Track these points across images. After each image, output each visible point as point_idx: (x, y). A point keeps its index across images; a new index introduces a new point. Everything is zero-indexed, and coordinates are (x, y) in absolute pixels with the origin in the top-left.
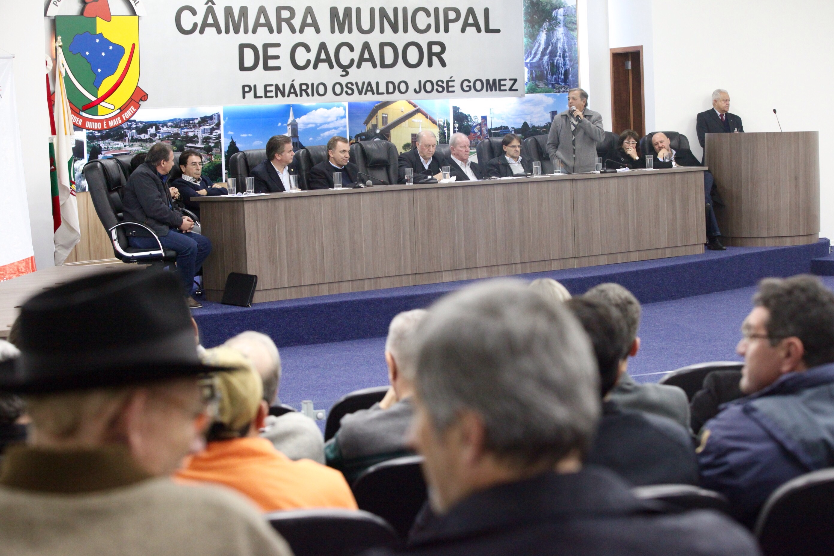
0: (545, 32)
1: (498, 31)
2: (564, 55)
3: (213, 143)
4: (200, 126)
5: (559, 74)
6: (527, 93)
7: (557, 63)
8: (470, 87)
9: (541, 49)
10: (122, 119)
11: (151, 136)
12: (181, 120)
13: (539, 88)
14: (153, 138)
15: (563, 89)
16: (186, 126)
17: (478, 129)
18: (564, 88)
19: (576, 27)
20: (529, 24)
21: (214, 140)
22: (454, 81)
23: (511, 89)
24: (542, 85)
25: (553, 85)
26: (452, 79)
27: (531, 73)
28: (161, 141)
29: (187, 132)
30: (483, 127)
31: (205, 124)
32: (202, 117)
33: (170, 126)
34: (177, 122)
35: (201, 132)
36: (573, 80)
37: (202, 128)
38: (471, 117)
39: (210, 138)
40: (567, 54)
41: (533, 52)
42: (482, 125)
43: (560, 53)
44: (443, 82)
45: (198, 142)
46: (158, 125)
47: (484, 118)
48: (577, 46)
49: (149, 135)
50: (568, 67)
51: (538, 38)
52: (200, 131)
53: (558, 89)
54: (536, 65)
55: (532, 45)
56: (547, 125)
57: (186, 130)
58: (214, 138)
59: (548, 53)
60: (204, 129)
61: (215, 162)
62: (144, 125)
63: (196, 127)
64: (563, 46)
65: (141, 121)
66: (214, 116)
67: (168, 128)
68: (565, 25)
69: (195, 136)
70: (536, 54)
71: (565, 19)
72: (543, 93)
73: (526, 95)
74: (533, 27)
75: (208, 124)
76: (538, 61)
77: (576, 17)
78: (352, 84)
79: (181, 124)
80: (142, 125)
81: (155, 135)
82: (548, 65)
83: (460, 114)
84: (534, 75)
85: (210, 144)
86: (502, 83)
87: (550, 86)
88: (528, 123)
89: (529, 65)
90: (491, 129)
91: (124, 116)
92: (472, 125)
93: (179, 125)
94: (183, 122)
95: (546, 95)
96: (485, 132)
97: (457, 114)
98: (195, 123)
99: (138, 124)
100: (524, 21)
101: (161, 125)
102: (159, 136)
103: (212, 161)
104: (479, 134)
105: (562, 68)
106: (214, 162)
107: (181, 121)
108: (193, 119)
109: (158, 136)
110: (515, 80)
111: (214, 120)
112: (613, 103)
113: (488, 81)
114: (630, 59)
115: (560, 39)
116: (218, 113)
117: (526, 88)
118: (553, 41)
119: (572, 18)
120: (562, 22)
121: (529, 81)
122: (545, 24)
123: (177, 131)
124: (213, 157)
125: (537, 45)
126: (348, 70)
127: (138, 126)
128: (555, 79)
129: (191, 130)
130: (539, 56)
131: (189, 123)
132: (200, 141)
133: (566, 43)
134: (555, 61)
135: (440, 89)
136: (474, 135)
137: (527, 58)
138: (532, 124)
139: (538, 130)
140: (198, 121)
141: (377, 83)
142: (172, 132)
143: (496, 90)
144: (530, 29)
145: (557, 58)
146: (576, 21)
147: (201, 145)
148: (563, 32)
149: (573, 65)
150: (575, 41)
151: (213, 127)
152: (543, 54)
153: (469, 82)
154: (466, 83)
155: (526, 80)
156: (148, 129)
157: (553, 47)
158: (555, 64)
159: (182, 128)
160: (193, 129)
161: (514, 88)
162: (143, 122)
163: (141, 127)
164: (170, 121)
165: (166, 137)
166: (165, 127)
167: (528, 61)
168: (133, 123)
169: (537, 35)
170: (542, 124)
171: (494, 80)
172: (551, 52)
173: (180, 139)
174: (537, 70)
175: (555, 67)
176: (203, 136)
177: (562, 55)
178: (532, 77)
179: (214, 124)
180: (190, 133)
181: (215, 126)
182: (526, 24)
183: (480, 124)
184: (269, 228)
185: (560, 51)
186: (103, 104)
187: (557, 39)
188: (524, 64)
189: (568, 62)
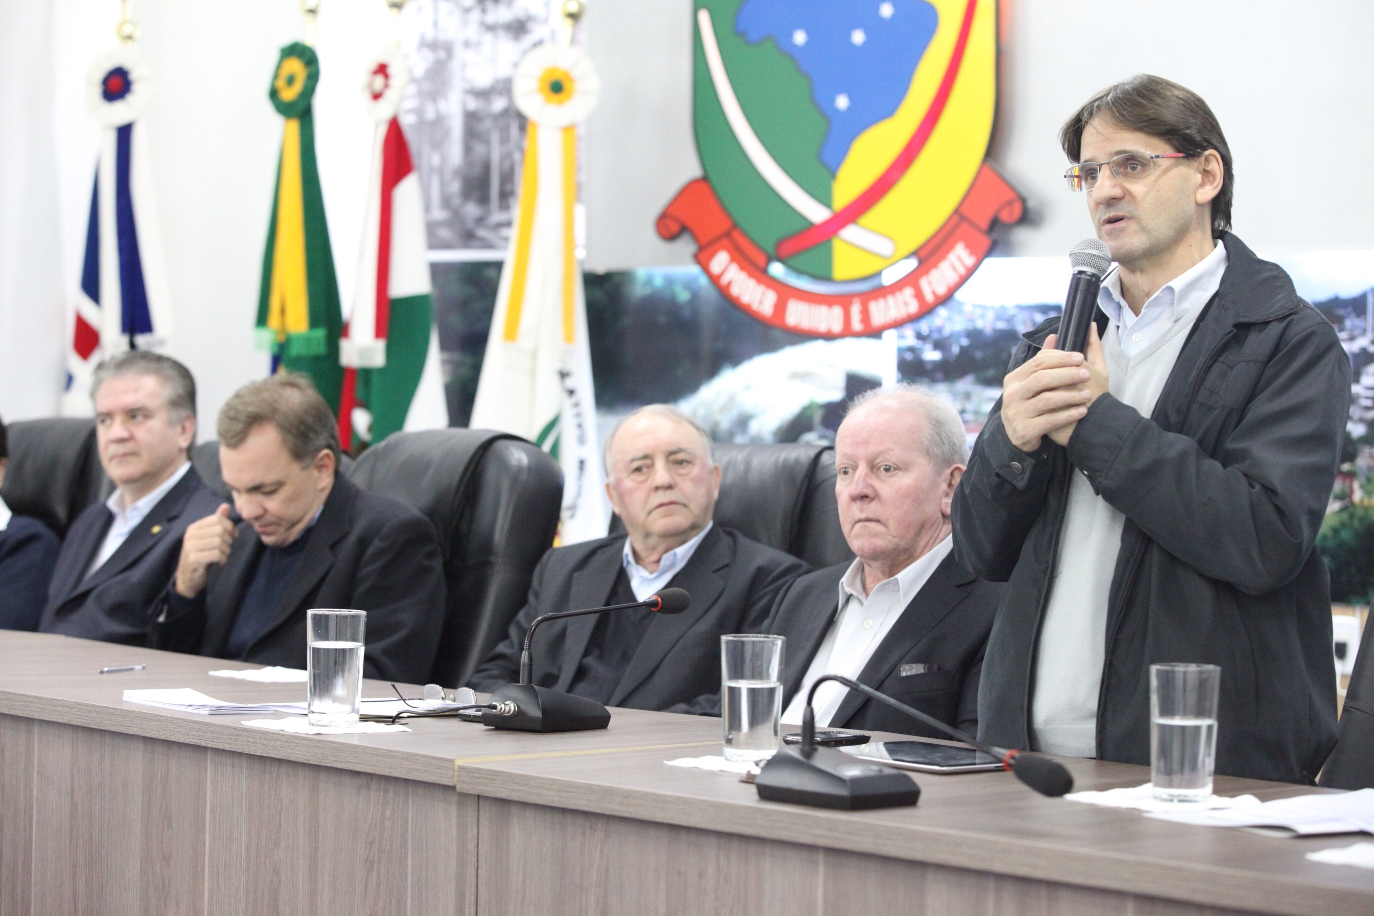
10: (919, 295)
58: (1367, 398)
61: (1366, 509)
91: (930, 283)
103: (1352, 504)
106: (1360, 512)
124: (1356, 485)
151: (1364, 351)
186: (850, 233)
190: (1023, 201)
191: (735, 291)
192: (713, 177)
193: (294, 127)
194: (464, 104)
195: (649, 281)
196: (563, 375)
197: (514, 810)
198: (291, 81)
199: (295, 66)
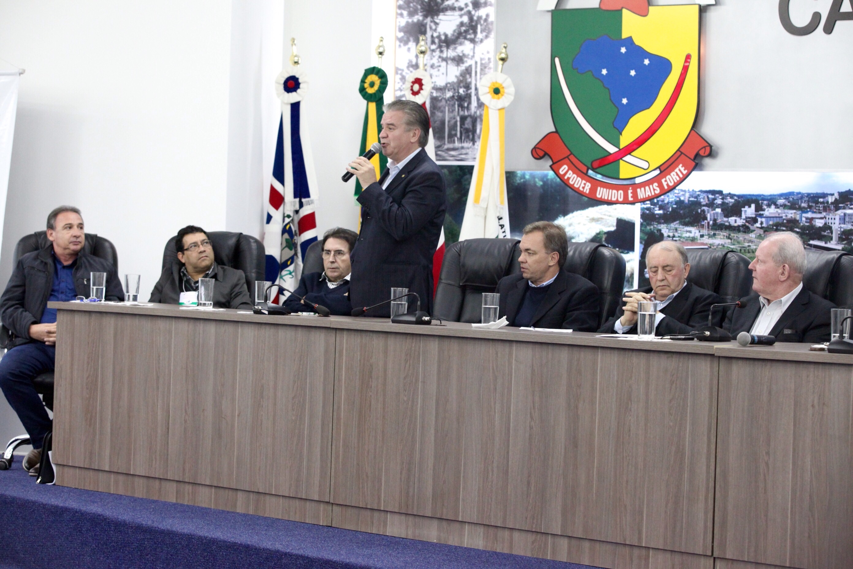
4: (837, 209)
10: (661, 186)
11: (747, 221)
12: (801, 196)
14: (750, 226)
16: (810, 207)
28: (764, 232)
29: (812, 219)
31: (847, 205)
32: (842, 192)
33: (781, 206)
34: (795, 198)
35: (837, 221)
37: (840, 212)
45: (832, 239)
46: (760, 202)
49: (744, 219)
52: (837, 218)
57: (810, 215)
60: (845, 214)
62: (736, 200)
63: (830, 210)
65: (732, 192)
67: (778, 208)
69: (827, 227)
79: (802, 202)
80: (733, 201)
81: (755, 220)
91: (666, 181)
93: (798, 204)
94: (806, 199)
98: (827, 202)
99: (726, 199)
101: (765, 202)
102: (762, 223)
107: (802, 198)
108: (824, 195)
109: (759, 222)
123: (793, 216)
127: (726, 201)
129: (819, 216)
131: (817, 202)
132: (835, 236)
140: (833, 200)
142: (784, 217)
147: (836, 244)
156: (743, 209)
159: (803, 210)
160: (824, 214)
162: (735, 195)
163: (731, 204)
164: (781, 196)
165: (773, 225)
166: (773, 207)
168: (718, 197)
173: (798, 230)
176: (841, 228)
180: (817, 221)
186: (628, 158)
190: (711, 147)
191: (571, 182)
192: (559, 131)
193: (373, 106)
194: (432, 93)
195: (523, 176)
196: (500, 219)
197: (734, 361)
198: (372, 85)
199: (373, 78)
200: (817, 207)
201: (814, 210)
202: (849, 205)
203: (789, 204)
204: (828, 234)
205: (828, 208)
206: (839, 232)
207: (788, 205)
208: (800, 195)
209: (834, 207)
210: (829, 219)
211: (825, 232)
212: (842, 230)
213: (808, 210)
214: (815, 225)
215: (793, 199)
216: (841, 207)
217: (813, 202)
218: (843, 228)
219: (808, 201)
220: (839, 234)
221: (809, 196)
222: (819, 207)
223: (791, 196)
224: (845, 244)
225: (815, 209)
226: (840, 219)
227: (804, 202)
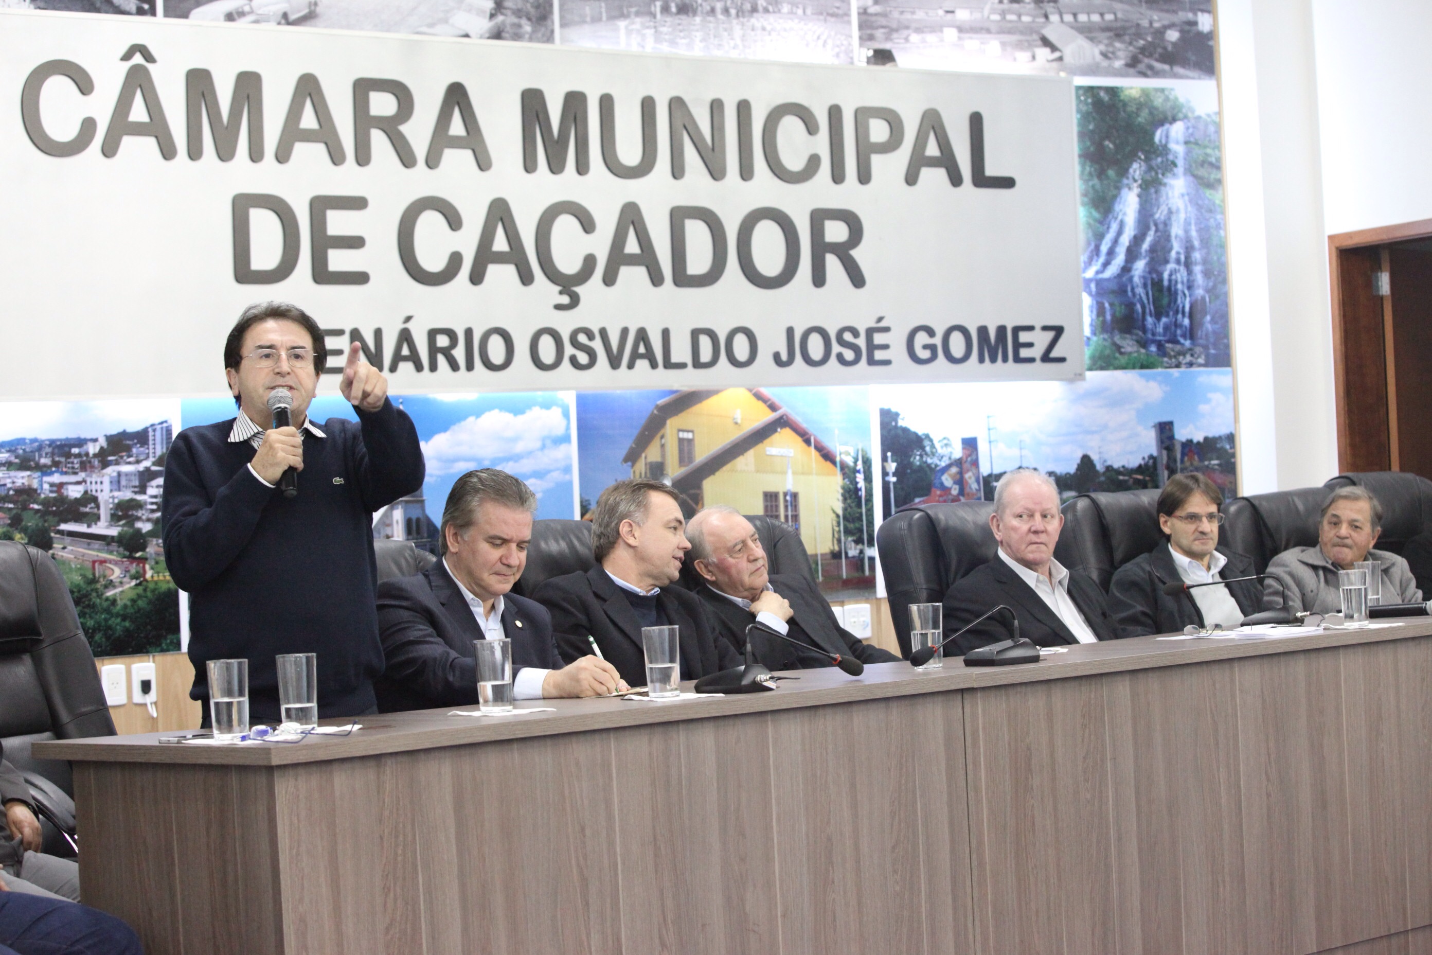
0: (1136, 190)
1: (1007, 183)
2: (1188, 257)
3: (148, 520)
4: (105, 464)
5: (1177, 312)
6: (1090, 369)
7: (1170, 281)
8: (932, 348)
9: (1125, 240)
12: (40, 445)
13: (1121, 353)
15: (1188, 358)
16: (56, 464)
17: (952, 477)
18: (1192, 355)
19: (1218, 177)
20: (1091, 167)
21: (153, 511)
22: (887, 330)
23: (1046, 358)
24: (1132, 346)
25: (1160, 346)
26: (883, 324)
27: (1101, 311)
29: (61, 485)
30: (968, 471)
31: (122, 457)
32: (112, 436)
34: (28, 450)
35: (107, 486)
36: (1214, 332)
37: (111, 471)
38: (931, 440)
39: (139, 505)
40: (1197, 256)
41: (1104, 248)
42: (966, 466)
43: (1178, 253)
44: (856, 333)
45: (98, 518)
47: (970, 444)
48: (1222, 233)
50: (1199, 292)
51: (1117, 207)
52: (106, 480)
53: (1175, 357)
54: (1113, 286)
55: (1102, 229)
56: (1146, 464)
57: (56, 478)
58: (152, 503)
59: (1146, 251)
60: (119, 474)
61: (156, 583)
63: (92, 467)
64: (1187, 231)
66: (151, 433)
68: (1189, 171)
69: (89, 499)
70: (1111, 253)
71: (1188, 153)
72: (1134, 368)
73: (1089, 374)
74: (1101, 174)
75: (131, 459)
76: (1119, 276)
77: (1218, 147)
78: (590, 335)
79: (40, 456)
82: (1145, 286)
83: (900, 432)
84: (1108, 317)
85: (139, 525)
86: (1024, 337)
87: (1153, 348)
88: (1095, 457)
89: (1093, 286)
90: (990, 476)
92: (936, 466)
93: (34, 460)
94: (49, 450)
95: (1142, 376)
96: (974, 486)
97: (893, 432)
98: (87, 454)
100: (1080, 156)
103: (146, 580)
104: (955, 491)
105: (1184, 295)
106: (151, 586)
107: (40, 448)
108: (81, 442)
110: (1058, 331)
111: (151, 447)
112: (1342, 394)
113: (983, 331)
114: (1386, 264)
115: (1178, 211)
116: (166, 422)
117: (1088, 352)
118: (1157, 216)
119: (1209, 151)
120: (1180, 162)
121: (1094, 333)
122: (1135, 165)
123: (26, 481)
124: (147, 567)
125: (1114, 227)
126: (577, 289)
128: (1166, 328)
129: (73, 478)
130: (1120, 259)
131: (68, 455)
132: (104, 513)
133: (1193, 222)
134: (1166, 276)
135: (849, 355)
136: (940, 496)
137: (1089, 263)
138: (1105, 461)
139: (1121, 478)
140: (97, 450)
141: (666, 334)
142: (9, 485)
143: (1005, 360)
144: (1096, 181)
145: (1171, 266)
146: (1219, 160)
147: (107, 527)
148: (1184, 191)
149: (1214, 287)
150: (1219, 217)
151: (147, 469)
152: (1132, 254)
153: (931, 332)
154: (922, 338)
155: (1087, 331)
157: (1159, 234)
158: (1166, 283)
159: (44, 470)
160: (82, 476)
161: (1054, 354)
167: (1090, 273)
169: (1115, 197)
170: (1134, 461)
171: (1002, 330)
172: (1152, 250)
173: (36, 507)
174: (1116, 303)
175: (1166, 293)
176: (113, 497)
177: (1182, 258)
178: (1104, 322)
179: (152, 459)
180: (71, 487)
181: (154, 464)
182: (1083, 166)
183: (959, 463)
184: (386, 890)
185: (1177, 247)
187: (1170, 212)
188: (1082, 285)
189: (1199, 279)
200: (69, 463)
201: (64, 470)
202: (125, 458)
203: (17, 461)
204: (91, 510)
205: (88, 465)
206: (111, 506)
207: (16, 463)
208: (37, 444)
209: (99, 461)
210: (91, 483)
211: (86, 507)
212: (116, 501)
213: (54, 469)
214: (67, 496)
215: (24, 450)
216: (111, 461)
217: (61, 455)
218: (117, 497)
219: (53, 454)
220: (111, 509)
221: (54, 445)
222: (73, 463)
223: (19, 447)
224: (123, 526)
225: (66, 467)
226: (111, 482)
227: (44, 455)
